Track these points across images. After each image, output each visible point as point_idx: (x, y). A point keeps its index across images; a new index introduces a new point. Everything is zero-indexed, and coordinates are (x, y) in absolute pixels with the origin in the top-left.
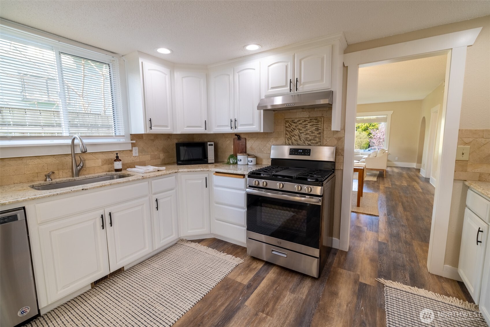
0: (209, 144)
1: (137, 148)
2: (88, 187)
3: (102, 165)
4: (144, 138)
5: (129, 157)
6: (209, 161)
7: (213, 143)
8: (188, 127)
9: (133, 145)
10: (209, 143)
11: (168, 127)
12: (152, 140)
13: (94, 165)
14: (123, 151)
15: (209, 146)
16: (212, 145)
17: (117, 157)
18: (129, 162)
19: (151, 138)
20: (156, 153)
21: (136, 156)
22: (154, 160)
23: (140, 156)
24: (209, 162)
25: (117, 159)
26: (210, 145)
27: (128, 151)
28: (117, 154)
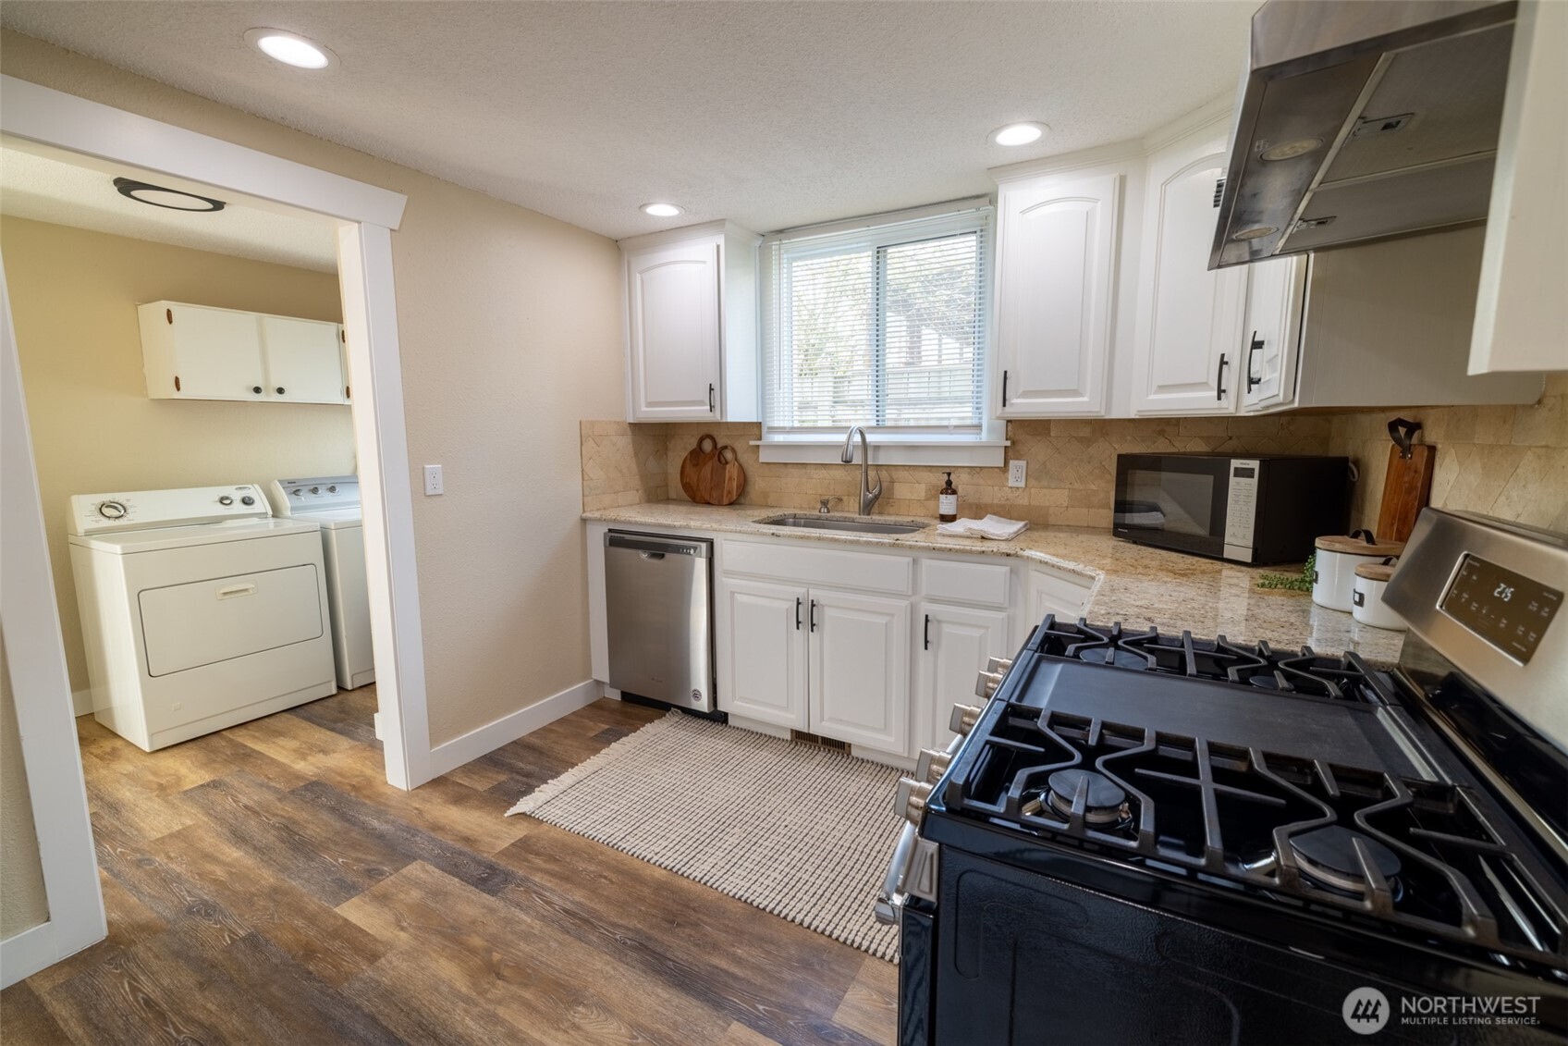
0: (1236, 469)
1: (1023, 463)
2: (781, 533)
3: (927, 499)
4: (1052, 434)
5: (996, 488)
6: (1226, 548)
7: (1254, 464)
8: (1162, 388)
9: (1009, 453)
10: (1235, 463)
11: (1082, 395)
12: (1081, 440)
13: (908, 496)
14: (981, 468)
15: (1235, 475)
16: (1247, 473)
17: (949, 483)
18: (996, 501)
19: (1081, 434)
20: (1093, 487)
21: (1017, 488)
22: (1084, 510)
23: (1030, 488)
24: (1225, 556)
25: (949, 489)
26: (1241, 473)
27: (996, 470)
28: (949, 474)
